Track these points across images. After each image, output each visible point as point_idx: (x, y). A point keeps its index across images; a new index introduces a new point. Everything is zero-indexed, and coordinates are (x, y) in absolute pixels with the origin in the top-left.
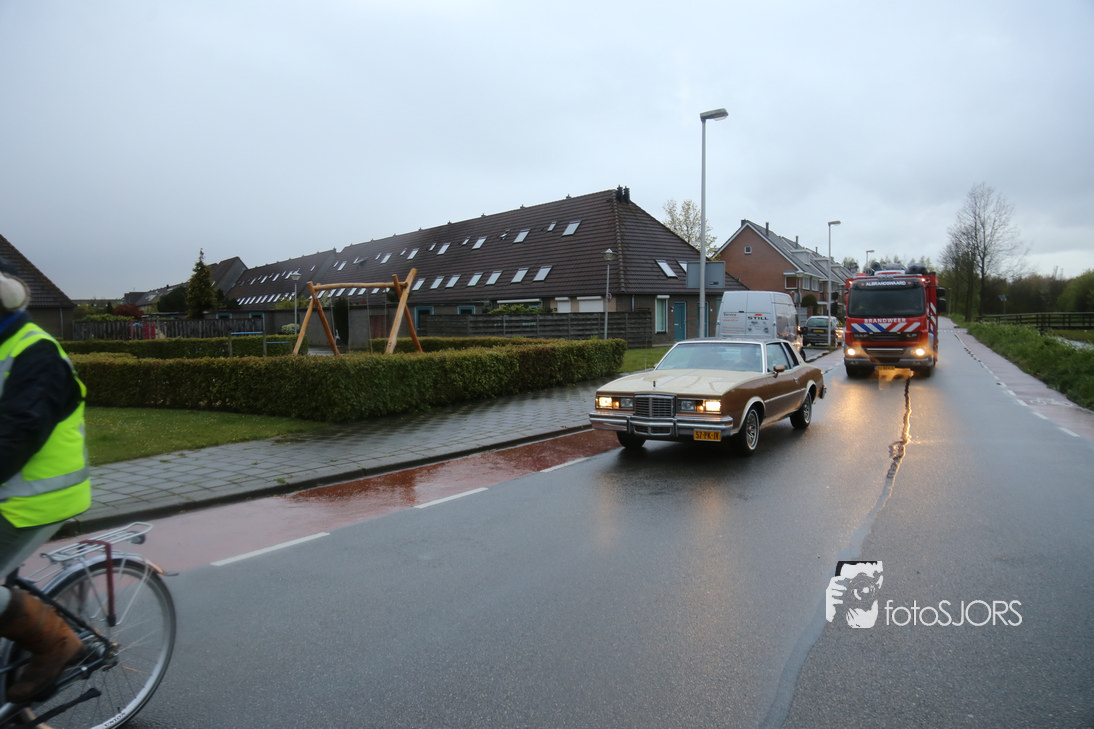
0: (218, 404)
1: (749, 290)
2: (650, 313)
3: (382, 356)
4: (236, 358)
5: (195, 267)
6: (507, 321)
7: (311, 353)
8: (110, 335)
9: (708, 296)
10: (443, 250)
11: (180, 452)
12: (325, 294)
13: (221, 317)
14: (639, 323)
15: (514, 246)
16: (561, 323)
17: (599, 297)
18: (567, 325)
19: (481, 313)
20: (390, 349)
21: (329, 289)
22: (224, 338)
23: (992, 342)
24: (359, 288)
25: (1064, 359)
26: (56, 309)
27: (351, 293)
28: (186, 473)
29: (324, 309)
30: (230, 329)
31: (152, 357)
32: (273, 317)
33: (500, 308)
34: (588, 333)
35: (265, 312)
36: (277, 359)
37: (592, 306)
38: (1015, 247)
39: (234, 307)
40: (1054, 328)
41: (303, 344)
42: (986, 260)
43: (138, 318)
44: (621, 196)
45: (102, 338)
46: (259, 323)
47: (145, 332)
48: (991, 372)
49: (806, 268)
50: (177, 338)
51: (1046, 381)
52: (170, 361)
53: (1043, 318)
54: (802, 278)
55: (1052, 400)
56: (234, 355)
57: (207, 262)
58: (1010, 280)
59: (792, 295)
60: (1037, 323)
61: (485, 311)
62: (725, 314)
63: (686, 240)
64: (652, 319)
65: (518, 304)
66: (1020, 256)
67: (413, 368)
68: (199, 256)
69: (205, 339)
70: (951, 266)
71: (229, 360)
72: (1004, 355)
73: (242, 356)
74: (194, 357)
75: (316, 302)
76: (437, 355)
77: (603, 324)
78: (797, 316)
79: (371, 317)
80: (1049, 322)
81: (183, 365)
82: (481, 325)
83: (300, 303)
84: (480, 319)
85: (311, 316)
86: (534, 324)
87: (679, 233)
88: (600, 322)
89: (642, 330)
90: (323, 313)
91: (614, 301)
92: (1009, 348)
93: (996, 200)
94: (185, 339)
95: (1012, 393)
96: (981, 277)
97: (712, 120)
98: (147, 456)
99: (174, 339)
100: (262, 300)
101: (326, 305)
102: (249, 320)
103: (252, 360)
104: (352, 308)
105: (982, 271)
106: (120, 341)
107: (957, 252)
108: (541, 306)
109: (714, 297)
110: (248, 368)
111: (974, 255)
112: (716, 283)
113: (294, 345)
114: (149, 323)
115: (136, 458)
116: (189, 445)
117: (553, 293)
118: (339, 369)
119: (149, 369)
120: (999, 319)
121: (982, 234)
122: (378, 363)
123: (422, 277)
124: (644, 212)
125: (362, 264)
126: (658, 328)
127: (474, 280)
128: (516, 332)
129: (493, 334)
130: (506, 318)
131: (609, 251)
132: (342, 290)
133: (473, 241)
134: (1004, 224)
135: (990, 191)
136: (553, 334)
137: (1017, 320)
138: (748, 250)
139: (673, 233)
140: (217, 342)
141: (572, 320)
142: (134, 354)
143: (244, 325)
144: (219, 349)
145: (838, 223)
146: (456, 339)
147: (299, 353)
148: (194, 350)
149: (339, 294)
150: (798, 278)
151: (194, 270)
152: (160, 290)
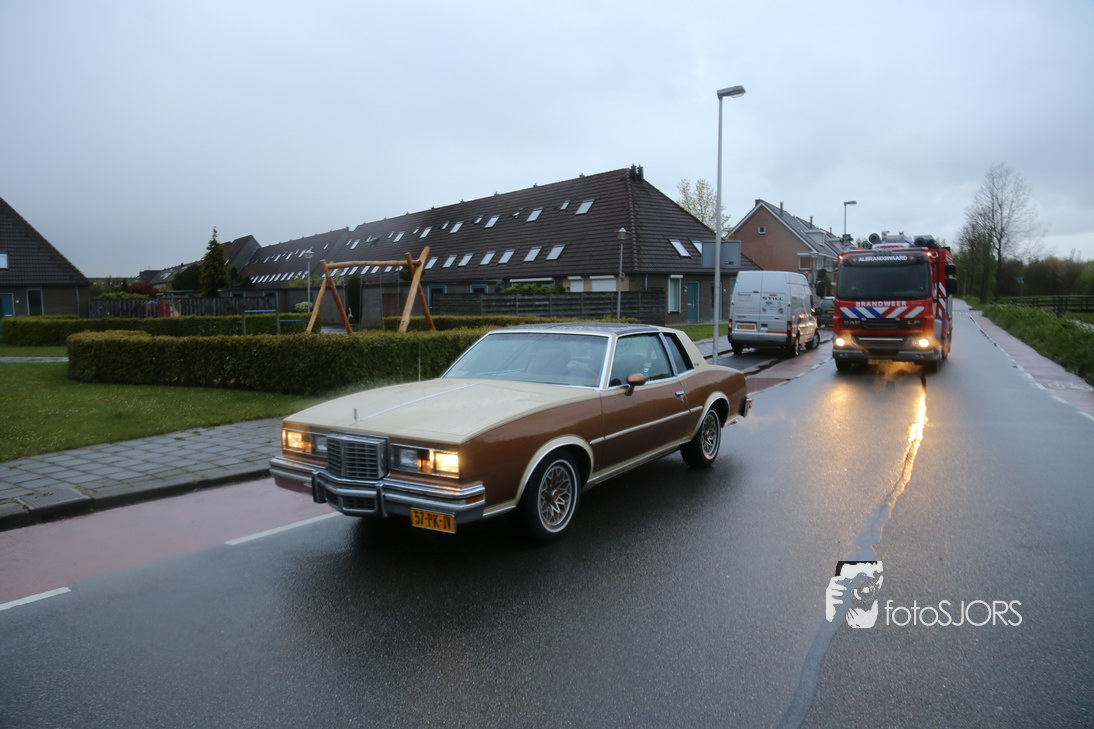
0: (232, 381)
1: (762, 269)
2: (663, 293)
3: (395, 335)
4: (250, 336)
5: (208, 245)
6: (520, 300)
7: (325, 331)
8: (126, 313)
9: (723, 276)
10: (456, 229)
11: (194, 430)
12: (338, 272)
13: (235, 295)
14: (652, 303)
15: (527, 225)
16: (574, 302)
17: (612, 277)
18: (580, 304)
19: (493, 292)
20: (403, 327)
21: (342, 268)
22: (238, 316)
23: (1009, 325)
24: (372, 266)
25: (1083, 342)
26: (72, 286)
27: (364, 272)
28: (200, 451)
29: (339, 288)
30: (245, 308)
31: (167, 335)
32: (287, 294)
33: (513, 287)
34: (601, 312)
35: (277, 290)
36: (290, 337)
37: (605, 285)
38: (1033, 229)
39: (247, 285)
40: (1072, 311)
41: (316, 322)
42: (1003, 241)
43: (153, 295)
44: (634, 176)
45: (118, 315)
46: (272, 301)
47: (160, 310)
48: (1008, 355)
49: (819, 248)
50: (191, 316)
51: (1064, 364)
52: (185, 339)
53: (1061, 300)
54: (816, 259)
55: (1071, 384)
56: (248, 333)
57: (221, 240)
58: (1026, 263)
59: (806, 275)
60: (1054, 306)
61: (498, 290)
62: (739, 294)
63: (700, 220)
64: (665, 299)
65: (530, 283)
66: (1038, 238)
67: (427, 346)
68: (213, 234)
69: (218, 317)
70: (966, 248)
71: (242, 337)
72: (1021, 338)
73: (255, 334)
74: (209, 335)
75: (329, 280)
76: (450, 334)
77: (616, 304)
78: (811, 297)
79: (384, 295)
80: (1066, 305)
81: (197, 342)
82: (494, 304)
83: (313, 282)
84: (493, 297)
85: (324, 295)
86: (547, 303)
87: (692, 213)
88: (612, 301)
89: (654, 310)
90: (336, 291)
91: (627, 281)
92: (1025, 331)
93: (1013, 181)
94: (199, 317)
95: (1030, 376)
96: (997, 259)
97: (729, 97)
98: (161, 433)
99: (188, 317)
100: (275, 278)
101: (339, 283)
102: (262, 298)
103: (266, 338)
104: (365, 286)
105: (999, 253)
106: (134, 319)
107: (973, 232)
108: (554, 285)
109: (729, 277)
110: (262, 346)
111: (991, 236)
112: (731, 263)
113: (307, 323)
114: (164, 302)
115: (150, 435)
116: (203, 422)
117: (565, 273)
118: (352, 347)
119: (163, 347)
120: (1015, 301)
121: (999, 215)
122: (392, 341)
123: (434, 256)
124: (657, 191)
125: (375, 242)
126: (671, 308)
127: (487, 259)
128: (529, 311)
129: (506, 313)
130: (519, 297)
131: (623, 230)
132: (355, 269)
133: (486, 220)
134: (1022, 205)
135: (1008, 172)
136: (567, 313)
137: (1032, 302)
138: (762, 230)
139: (688, 214)
140: (231, 319)
141: (586, 299)
142: (149, 332)
143: (258, 303)
144: (233, 327)
145: (854, 203)
146: (469, 317)
147: (313, 330)
148: (208, 328)
149: (352, 273)
150: (813, 259)
151: (208, 249)
152: (175, 268)
